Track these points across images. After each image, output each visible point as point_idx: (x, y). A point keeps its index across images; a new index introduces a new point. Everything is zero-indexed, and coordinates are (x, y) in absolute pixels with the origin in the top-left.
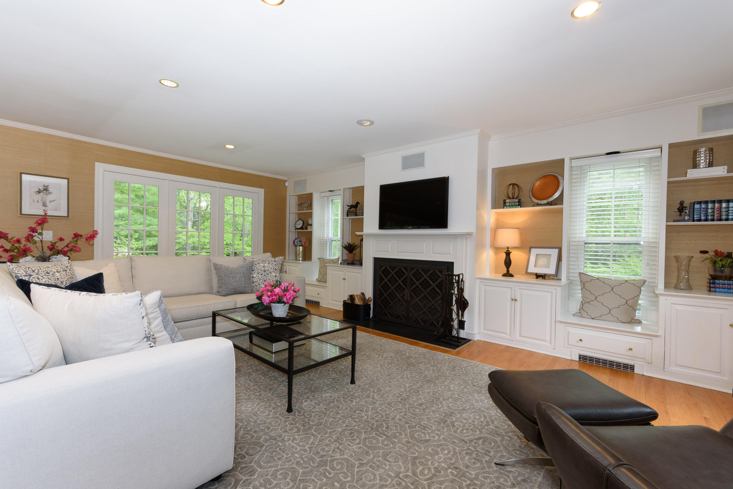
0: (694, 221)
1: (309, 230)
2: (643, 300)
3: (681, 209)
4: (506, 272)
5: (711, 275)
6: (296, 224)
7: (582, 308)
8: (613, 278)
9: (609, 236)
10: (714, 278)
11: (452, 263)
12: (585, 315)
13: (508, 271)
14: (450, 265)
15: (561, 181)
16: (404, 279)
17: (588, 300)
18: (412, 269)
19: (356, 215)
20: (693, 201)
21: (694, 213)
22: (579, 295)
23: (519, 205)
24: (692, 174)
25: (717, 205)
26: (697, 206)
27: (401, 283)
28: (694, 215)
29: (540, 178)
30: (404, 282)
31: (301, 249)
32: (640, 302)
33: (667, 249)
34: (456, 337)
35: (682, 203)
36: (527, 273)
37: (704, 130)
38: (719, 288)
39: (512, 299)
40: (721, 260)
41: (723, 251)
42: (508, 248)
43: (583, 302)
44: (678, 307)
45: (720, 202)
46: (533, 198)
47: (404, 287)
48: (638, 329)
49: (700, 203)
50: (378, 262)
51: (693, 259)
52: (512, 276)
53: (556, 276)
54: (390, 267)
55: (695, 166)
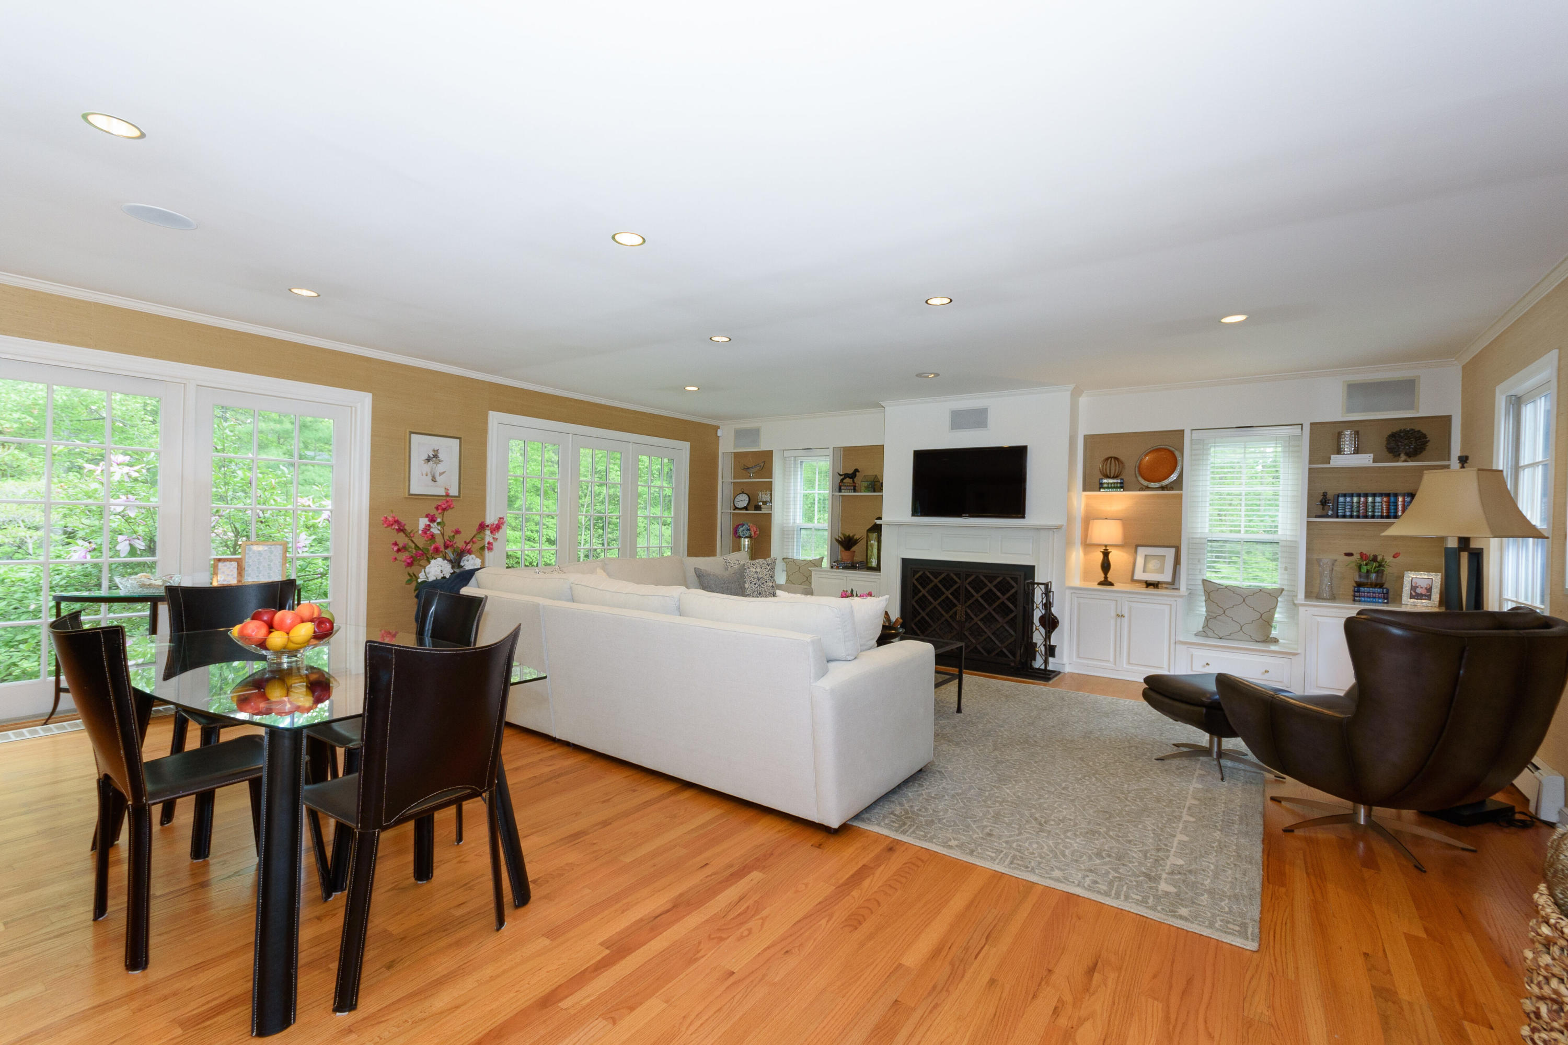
0: (1337, 517)
1: (764, 511)
2: (1279, 613)
3: (1324, 502)
4: (1103, 579)
5: (1356, 582)
6: (736, 500)
7: (1206, 625)
8: (1244, 587)
9: (1239, 532)
10: (1359, 585)
11: (1032, 568)
12: (1210, 633)
13: (1106, 578)
14: (1029, 571)
15: (1179, 459)
16: (955, 590)
17: (1214, 615)
18: (968, 576)
19: (855, 491)
20: (1337, 492)
21: (1338, 507)
22: (1202, 609)
23: (1122, 487)
24: (1337, 461)
25: (1362, 499)
26: (1341, 499)
27: (950, 596)
28: (1338, 510)
29: (1150, 452)
30: (956, 594)
31: (747, 543)
32: (1276, 616)
33: (1308, 549)
34: (1042, 670)
35: (1325, 495)
36: (1133, 581)
37: (1350, 410)
38: (1364, 597)
39: (1118, 615)
40: (1366, 565)
41: (1368, 554)
42: (1106, 546)
43: (1208, 617)
44: (1319, 619)
45: (1366, 495)
46: (1140, 479)
47: (955, 601)
48: (1273, 648)
49: (1345, 495)
50: (908, 566)
51: (1337, 563)
52: (1111, 584)
53: (1173, 584)
54: (931, 573)
55: (1339, 451)
